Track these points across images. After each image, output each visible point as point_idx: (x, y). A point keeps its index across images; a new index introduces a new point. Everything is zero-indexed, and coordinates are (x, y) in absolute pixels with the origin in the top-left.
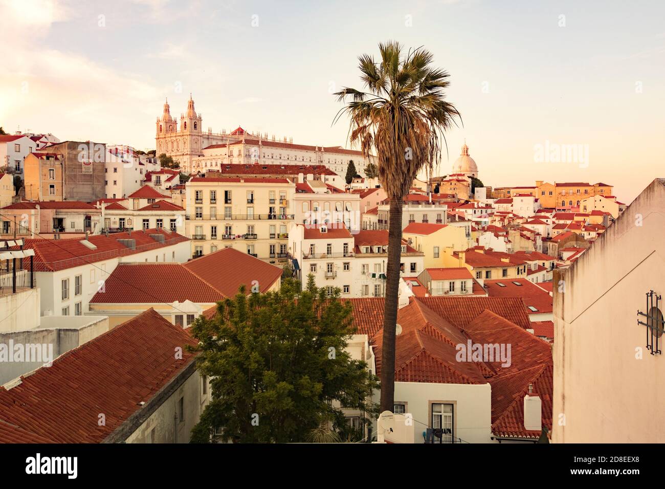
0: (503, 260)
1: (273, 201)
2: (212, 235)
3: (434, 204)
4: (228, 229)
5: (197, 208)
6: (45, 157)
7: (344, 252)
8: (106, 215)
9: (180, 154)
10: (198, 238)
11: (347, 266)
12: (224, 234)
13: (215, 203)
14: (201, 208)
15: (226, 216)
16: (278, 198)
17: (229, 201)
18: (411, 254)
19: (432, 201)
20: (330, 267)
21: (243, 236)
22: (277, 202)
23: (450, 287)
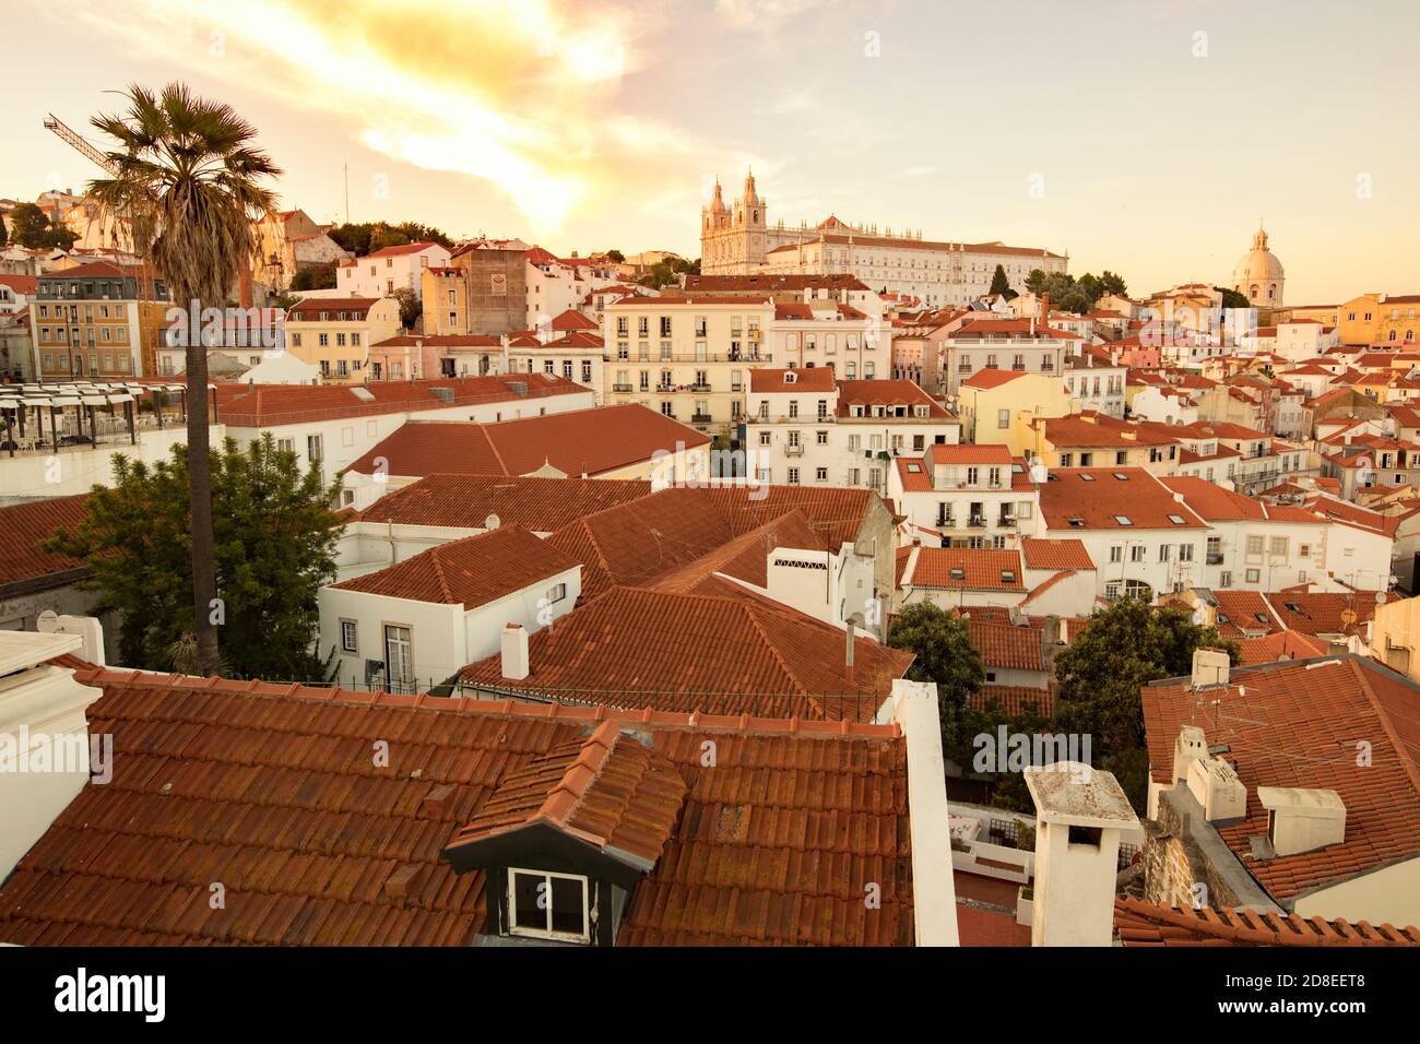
0: (1124, 435)
1: (735, 333)
2: (642, 385)
3: (1038, 337)
4: (666, 378)
5: (620, 344)
6: (443, 273)
7: (820, 415)
8: (510, 354)
9: (732, 262)
10: (622, 388)
11: (822, 437)
12: (660, 383)
13: (646, 336)
14: (626, 344)
15: (663, 356)
16: (745, 327)
17: (667, 334)
18: (937, 420)
19: (1035, 332)
20: (794, 438)
21: (689, 386)
22: (745, 334)
23: (970, 476)
